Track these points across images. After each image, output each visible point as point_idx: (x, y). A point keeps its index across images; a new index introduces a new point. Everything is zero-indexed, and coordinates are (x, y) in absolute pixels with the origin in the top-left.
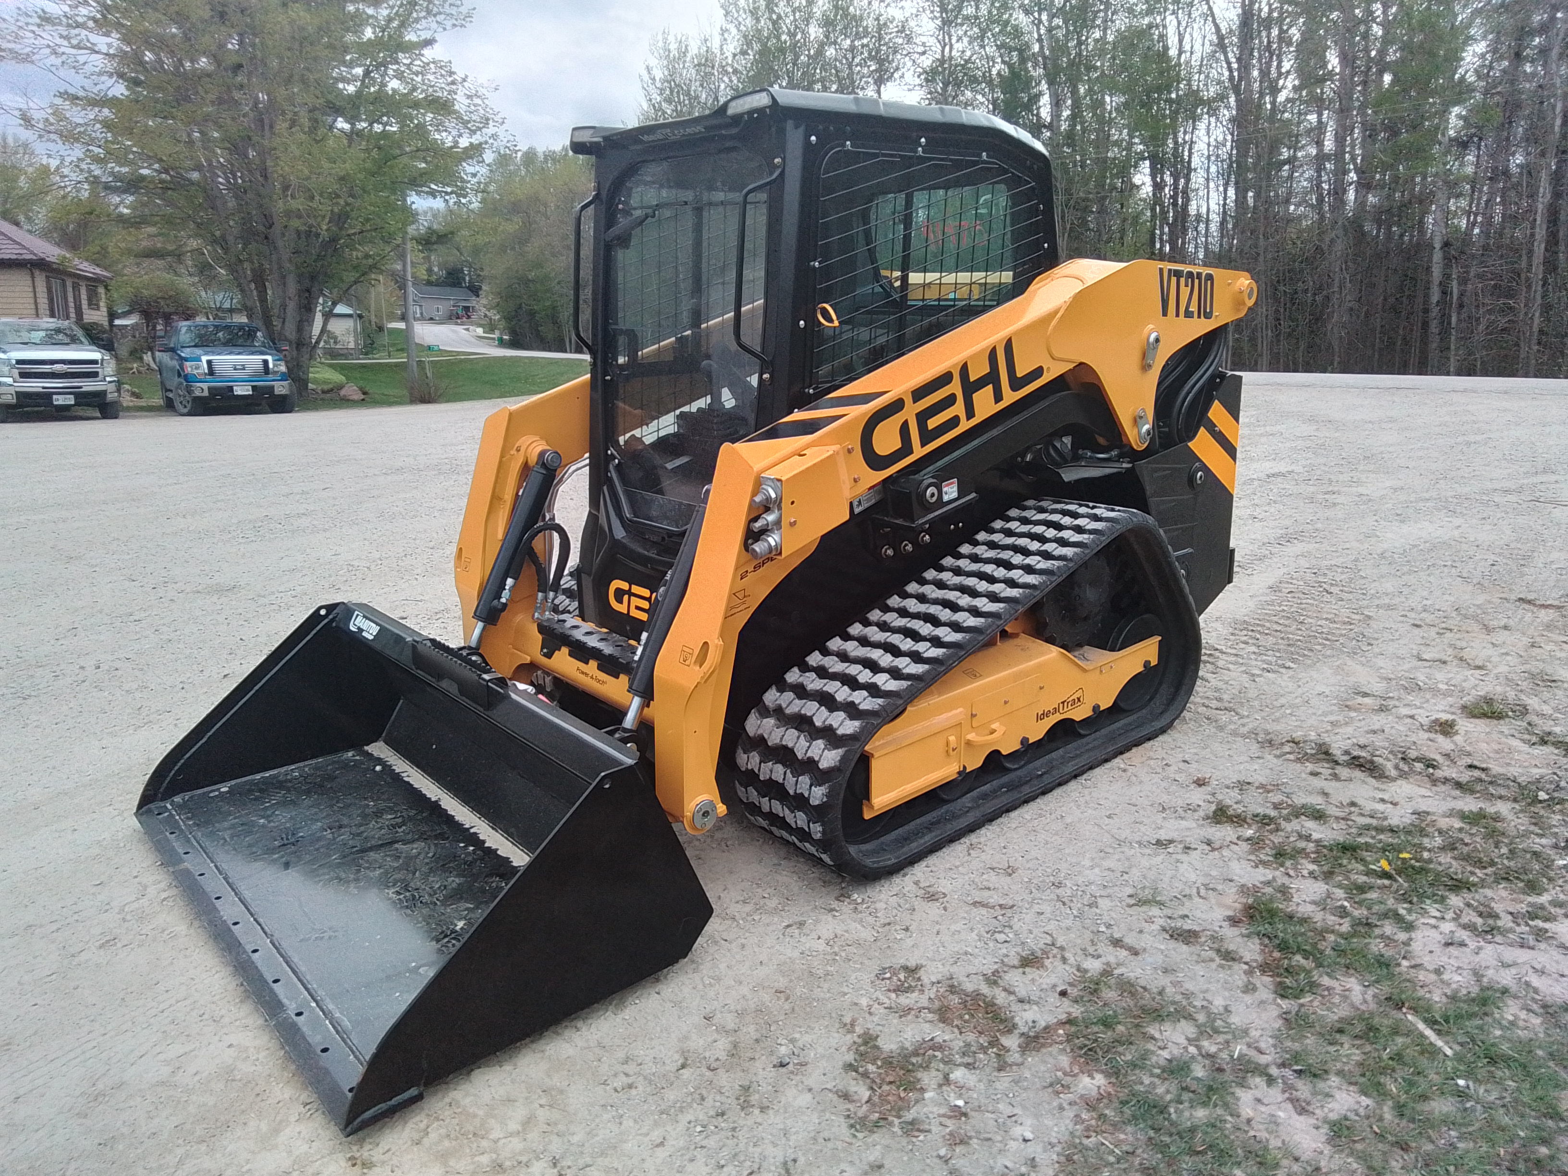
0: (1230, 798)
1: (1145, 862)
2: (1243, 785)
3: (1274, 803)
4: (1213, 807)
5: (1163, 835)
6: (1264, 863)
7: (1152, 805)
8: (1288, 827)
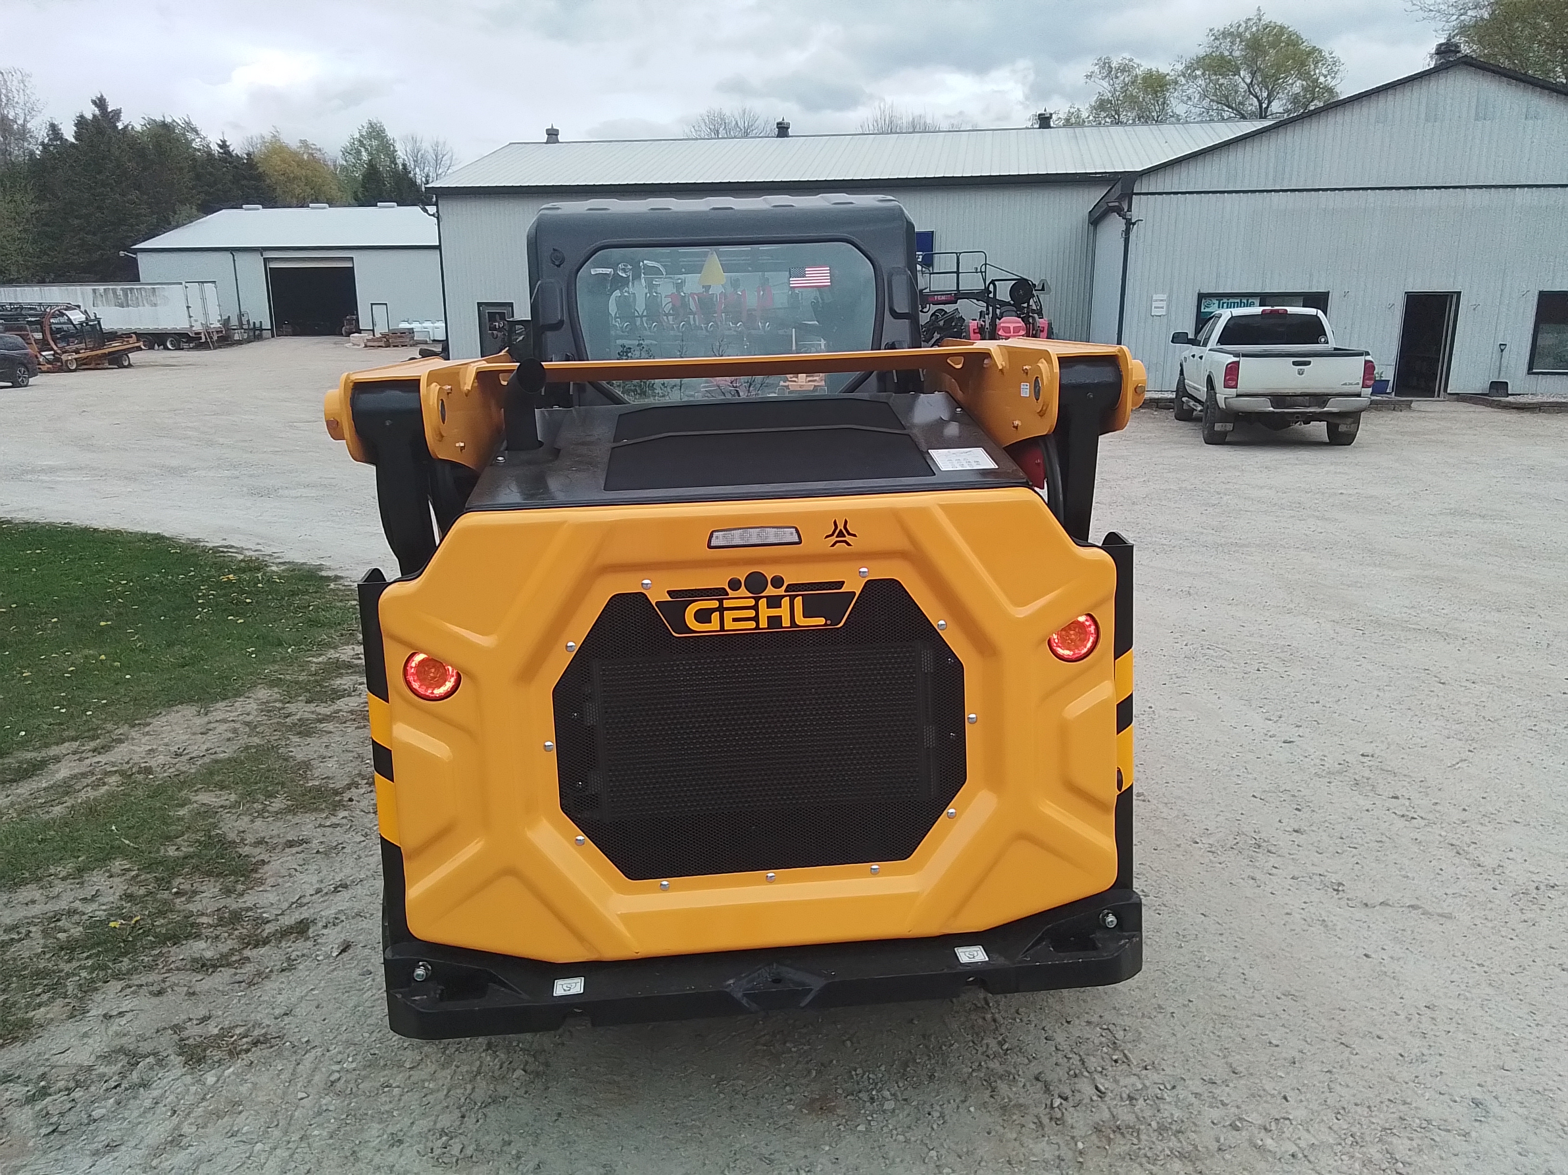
0: (299, 947)
1: (347, 871)
2: (290, 966)
3: (250, 962)
4: (311, 933)
5: (345, 894)
6: (249, 909)
7: (372, 915)
8: (231, 944)
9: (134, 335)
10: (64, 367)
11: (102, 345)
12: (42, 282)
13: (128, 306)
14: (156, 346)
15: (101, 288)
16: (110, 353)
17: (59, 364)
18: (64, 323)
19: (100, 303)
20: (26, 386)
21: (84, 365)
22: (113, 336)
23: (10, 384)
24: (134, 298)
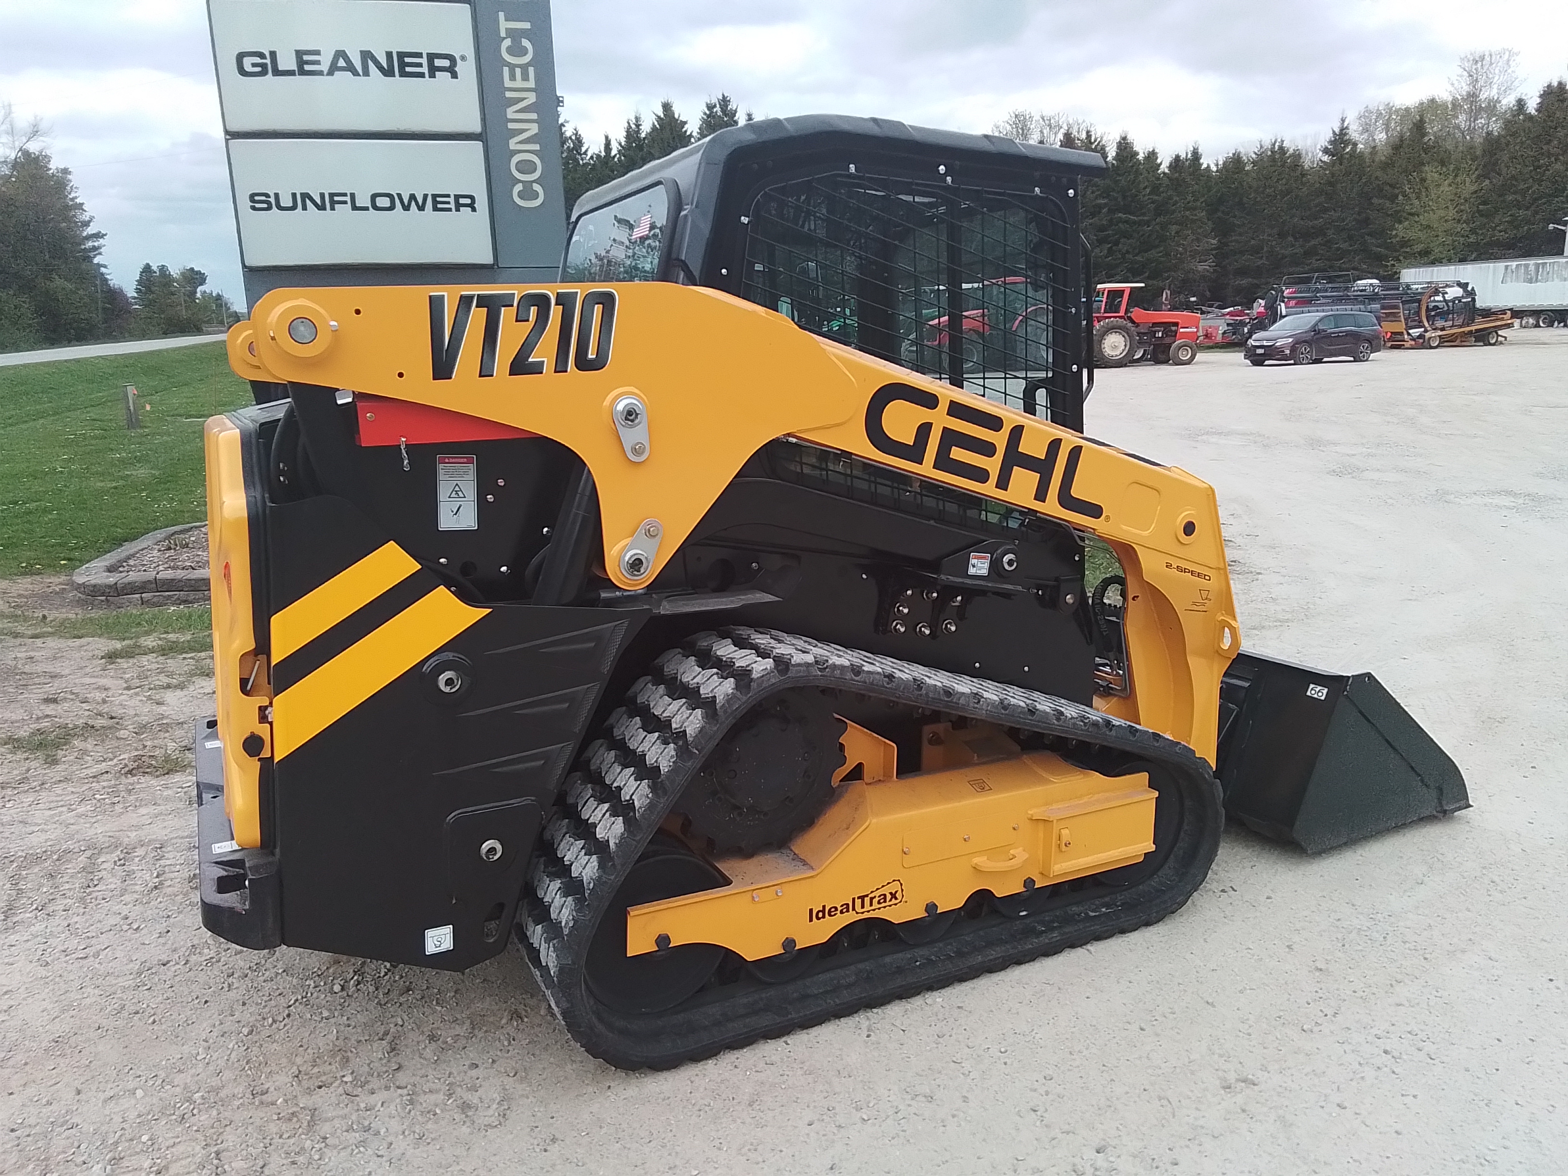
9: (1509, 312)
10: (1425, 344)
11: (1471, 321)
12: (1463, 260)
13: (1537, 281)
14: (1556, 324)
15: (1514, 264)
16: (1477, 331)
17: (1421, 341)
18: (1440, 301)
19: (1509, 279)
20: (1367, 360)
21: (1448, 341)
22: (1487, 313)
23: (1352, 359)
24: (1545, 273)
